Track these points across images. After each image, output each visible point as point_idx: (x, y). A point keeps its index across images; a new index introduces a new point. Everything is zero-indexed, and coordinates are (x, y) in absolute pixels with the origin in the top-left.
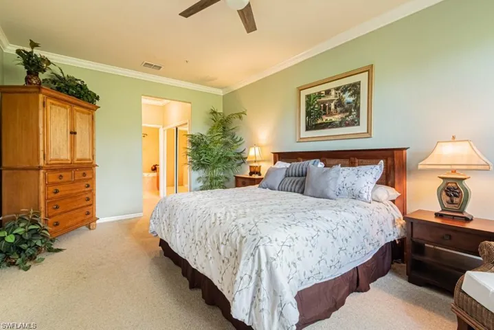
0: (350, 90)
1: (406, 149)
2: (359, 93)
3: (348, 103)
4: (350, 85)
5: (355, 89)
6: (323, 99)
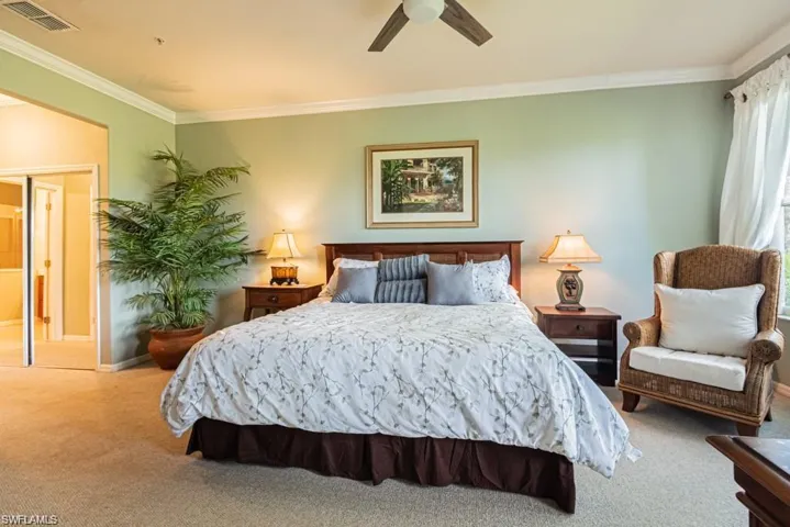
0: (449, 166)
1: (519, 242)
2: (461, 172)
3: (448, 182)
4: (449, 159)
5: (455, 165)
6: (409, 170)
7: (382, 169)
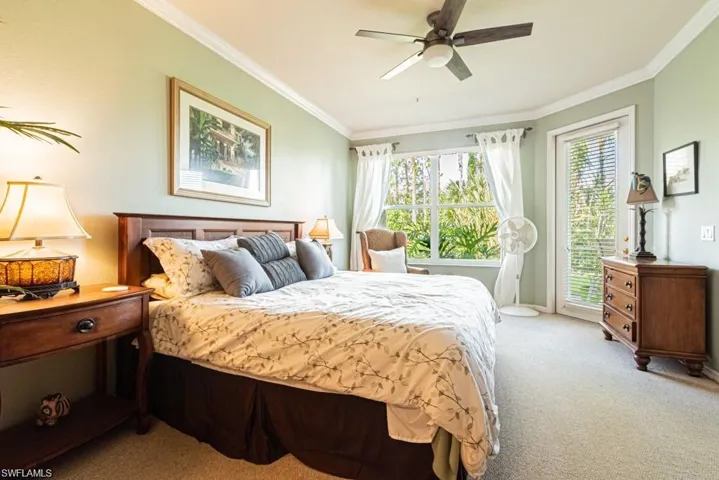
0: (250, 141)
2: (258, 150)
3: (249, 157)
4: (251, 134)
5: (255, 142)
6: (218, 132)
7: (191, 119)
